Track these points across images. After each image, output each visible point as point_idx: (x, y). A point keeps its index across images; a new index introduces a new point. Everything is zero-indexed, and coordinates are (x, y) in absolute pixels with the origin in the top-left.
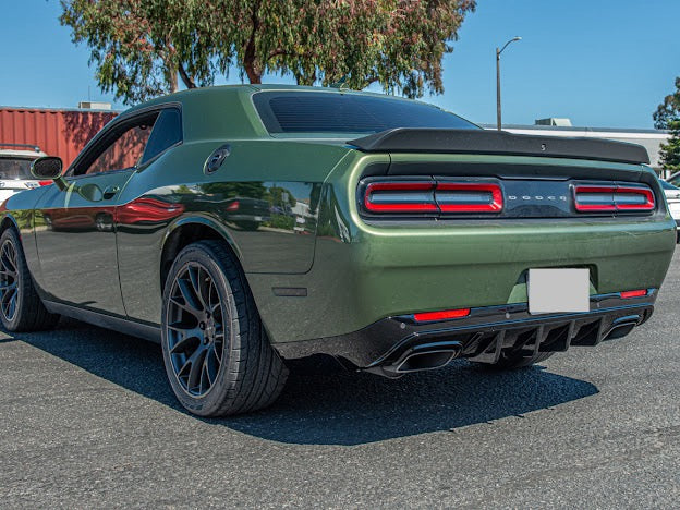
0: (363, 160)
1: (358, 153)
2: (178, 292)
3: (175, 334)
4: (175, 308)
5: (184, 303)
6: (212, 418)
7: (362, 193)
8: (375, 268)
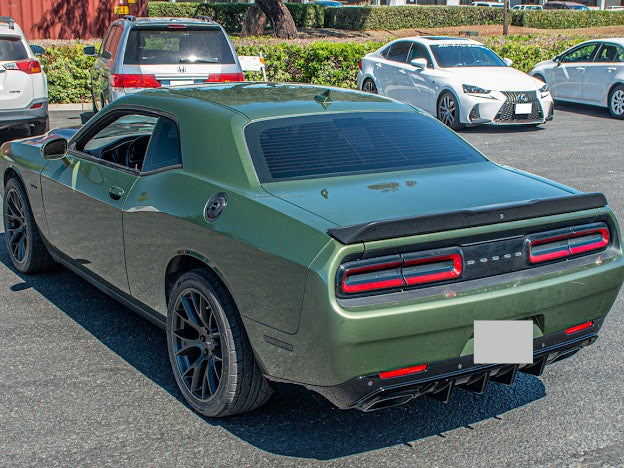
0: (341, 250)
1: (337, 244)
2: (181, 306)
3: (179, 341)
4: (179, 320)
5: (187, 318)
6: (213, 420)
7: (340, 277)
8: (349, 344)
